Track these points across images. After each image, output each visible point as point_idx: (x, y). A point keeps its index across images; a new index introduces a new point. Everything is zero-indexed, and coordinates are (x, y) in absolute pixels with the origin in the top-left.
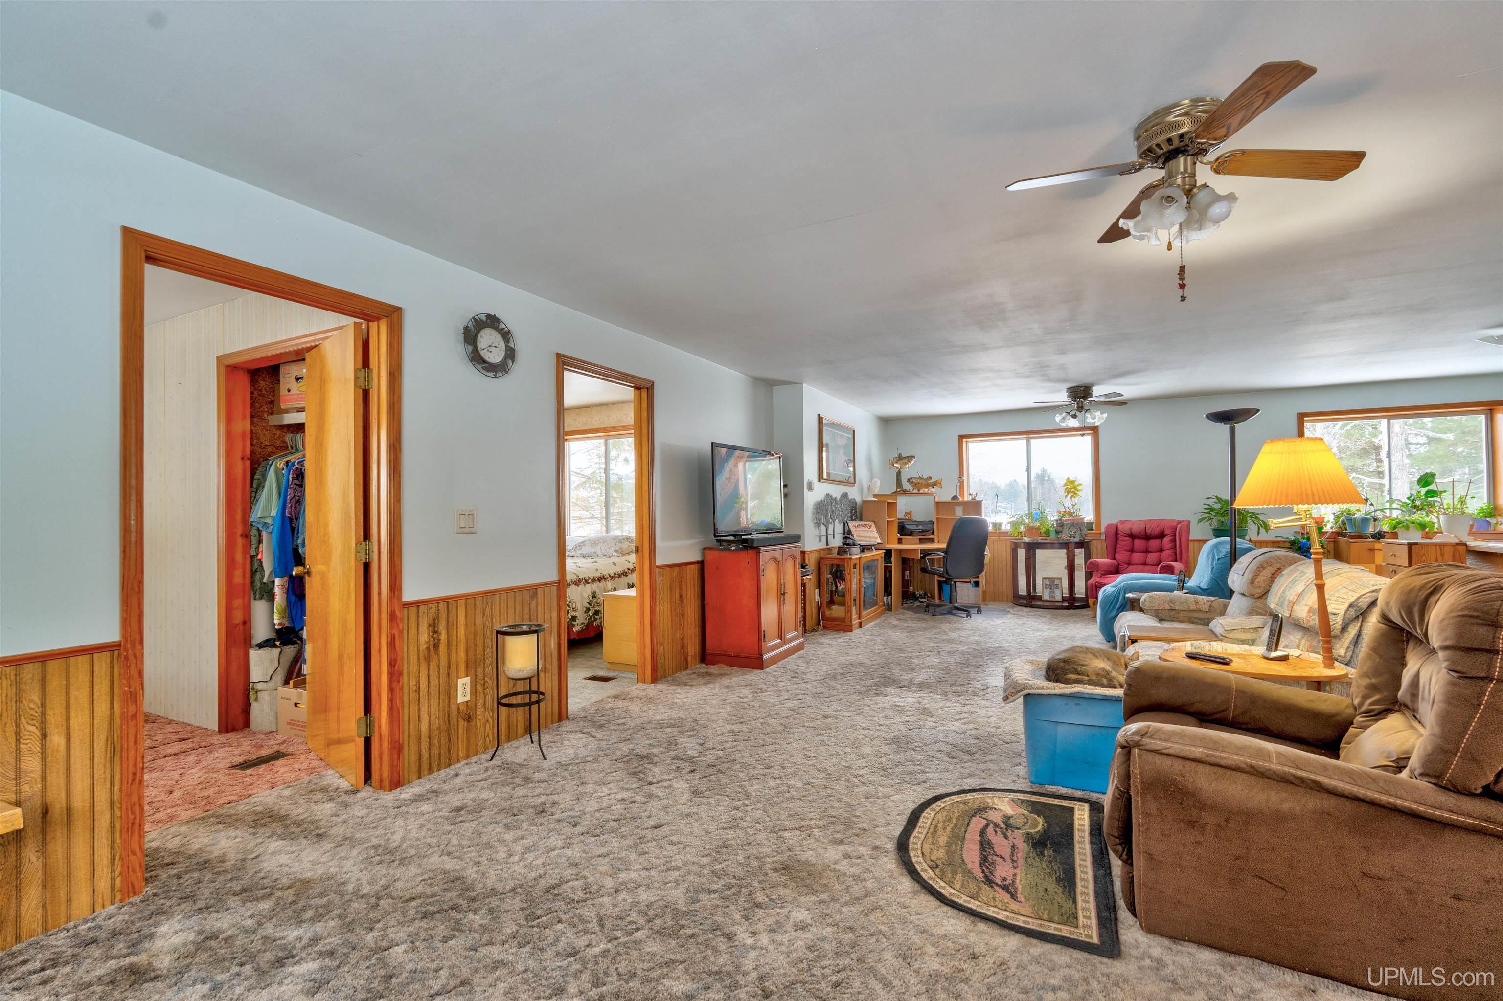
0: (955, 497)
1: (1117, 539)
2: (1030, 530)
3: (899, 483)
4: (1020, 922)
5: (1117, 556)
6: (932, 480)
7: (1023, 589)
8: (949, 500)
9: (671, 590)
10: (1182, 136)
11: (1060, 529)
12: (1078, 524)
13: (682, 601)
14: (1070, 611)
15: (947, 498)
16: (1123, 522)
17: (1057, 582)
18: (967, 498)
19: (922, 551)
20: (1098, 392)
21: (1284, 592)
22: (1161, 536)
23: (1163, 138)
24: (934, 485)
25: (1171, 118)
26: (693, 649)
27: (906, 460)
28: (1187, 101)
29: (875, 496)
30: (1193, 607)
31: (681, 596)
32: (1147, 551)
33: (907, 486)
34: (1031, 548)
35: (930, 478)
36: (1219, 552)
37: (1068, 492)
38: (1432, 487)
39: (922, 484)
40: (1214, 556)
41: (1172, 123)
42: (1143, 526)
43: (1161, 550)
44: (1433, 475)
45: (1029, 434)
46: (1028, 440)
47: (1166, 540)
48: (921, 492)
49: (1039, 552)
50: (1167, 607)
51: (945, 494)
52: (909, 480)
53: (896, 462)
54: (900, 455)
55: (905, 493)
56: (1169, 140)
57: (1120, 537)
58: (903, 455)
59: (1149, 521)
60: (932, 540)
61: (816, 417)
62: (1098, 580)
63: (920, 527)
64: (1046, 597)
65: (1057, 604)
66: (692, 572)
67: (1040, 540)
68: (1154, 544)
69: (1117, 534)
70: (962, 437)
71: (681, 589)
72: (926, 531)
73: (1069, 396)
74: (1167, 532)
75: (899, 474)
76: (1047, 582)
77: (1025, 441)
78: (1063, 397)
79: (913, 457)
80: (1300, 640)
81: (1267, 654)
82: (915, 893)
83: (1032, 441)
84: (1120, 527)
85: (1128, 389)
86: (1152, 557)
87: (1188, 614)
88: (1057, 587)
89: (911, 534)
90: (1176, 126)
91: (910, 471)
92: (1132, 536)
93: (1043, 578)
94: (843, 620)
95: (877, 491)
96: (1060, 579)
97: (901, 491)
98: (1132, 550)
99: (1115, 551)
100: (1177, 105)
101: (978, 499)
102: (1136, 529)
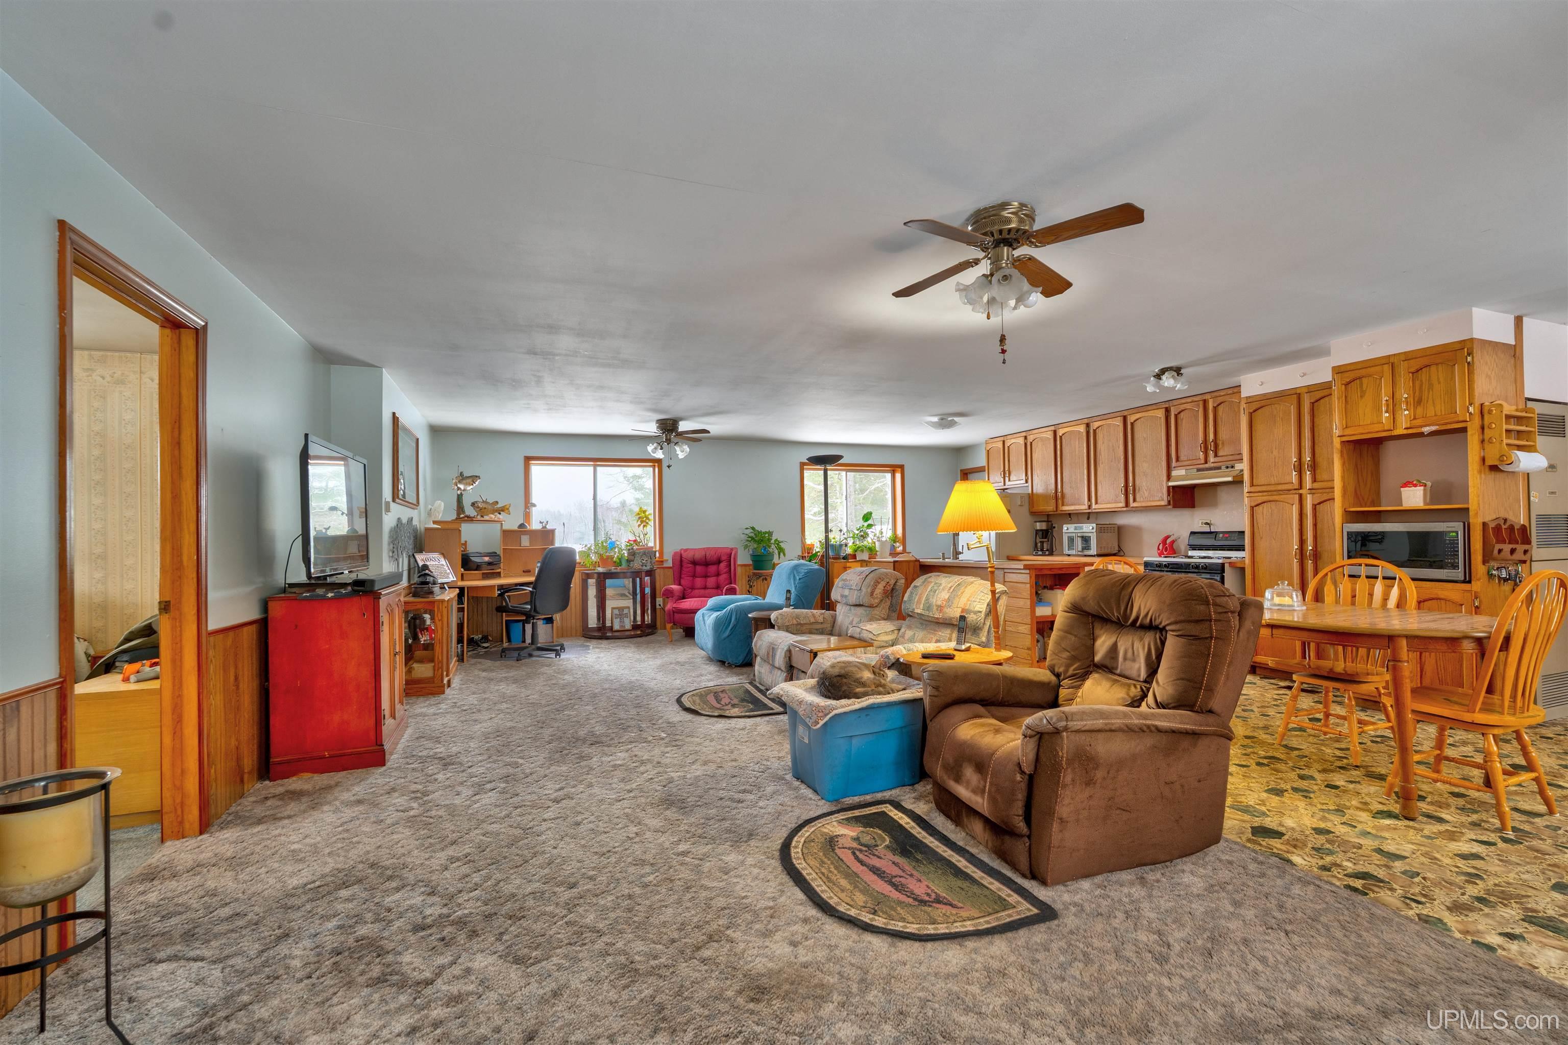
0: (522, 526)
1: (681, 566)
2: (604, 560)
3: (460, 508)
4: (969, 926)
5: (683, 582)
6: (499, 506)
7: (593, 622)
8: (515, 528)
9: (224, 670)
10: (1010, 230)
11: (632, 558)
12: (648, 553)
13: (238, 687)
14: (644, 638)
15: (515, 527)
16: (686, 550)
17: (626, 611)
18: (535, 525)
19: (501, 587)
20: (683, 426)
21: (927, 599)
22: (719, 561)
23: (997, 228)
24: (500, 511)
25: (1005, 214)
26: (249, 761)
27: (469, 480)
28: (1016, 203)
29: (434, 522)
30: (812, 620)
31: (236, 678)
32: (706, 576)
33: (470, 511)
34: (602, 579)
35: (497, 503)
36: (798, 573)
37: (642, 522)
38: (870, 522)
39: (485, 510)
40: (794, 576)
41: (1006, 217)
42: (703, 553)
43: (718, 574)
44: (870, 513)
45: (597, 461)
46: (595, 466)
47: (723, 565)
48: (486, 518)
49: (609, 582)
50: (795, 622)
51: (511, 522)
52: (473, 504)
53: (460, 482)
54: (461, 474)
55: (470, 519)
56: (1001, 232)
57: (685, 565)
58: (465, 475)
59: (708, 549)
60: (498, 575)
61: (391, 415)
62: (675, 606)
63: (487, 559)
64: (617, 627)
65: (627, 633)
66: (249, 636)
67: (613, 569)
68: (712, 569)
69: (681, 561)
70: (528, 459)
71: (236, 667)
72: (491, 567)
73: (658, 427)
74: (724, 558)
75: (460, 498)
76: (616, 612)
77: (592, 468)
78: (652, 428)
79: (478, 477)
80: (951, 635)
81: (958, 647)
82: (893, 945)
83: (599, 469)
84: (684, 555)
85: (717, 426)
86: (711, 581)
87: (808, 627)
88: (626, 616)
89: (478, 567)
90: (1009, 221)
91: (471, 492)
92: (694, 563)
93: (613, 608)
94: (430, 680)
95: (439, 518)
96: (629, 608)
97: (462, 516)
98: (694, 576)
99: (681, 577)
100: (1008, 204)
101: (549, 527)
102: (698, 556)
